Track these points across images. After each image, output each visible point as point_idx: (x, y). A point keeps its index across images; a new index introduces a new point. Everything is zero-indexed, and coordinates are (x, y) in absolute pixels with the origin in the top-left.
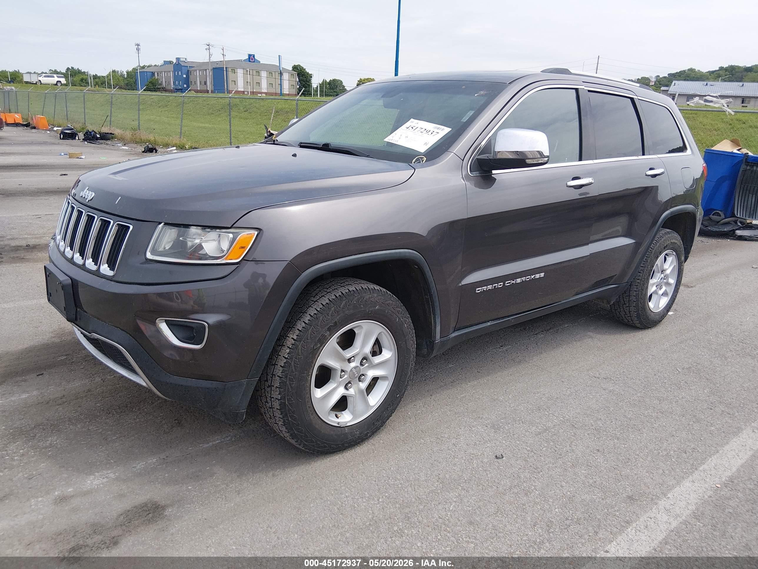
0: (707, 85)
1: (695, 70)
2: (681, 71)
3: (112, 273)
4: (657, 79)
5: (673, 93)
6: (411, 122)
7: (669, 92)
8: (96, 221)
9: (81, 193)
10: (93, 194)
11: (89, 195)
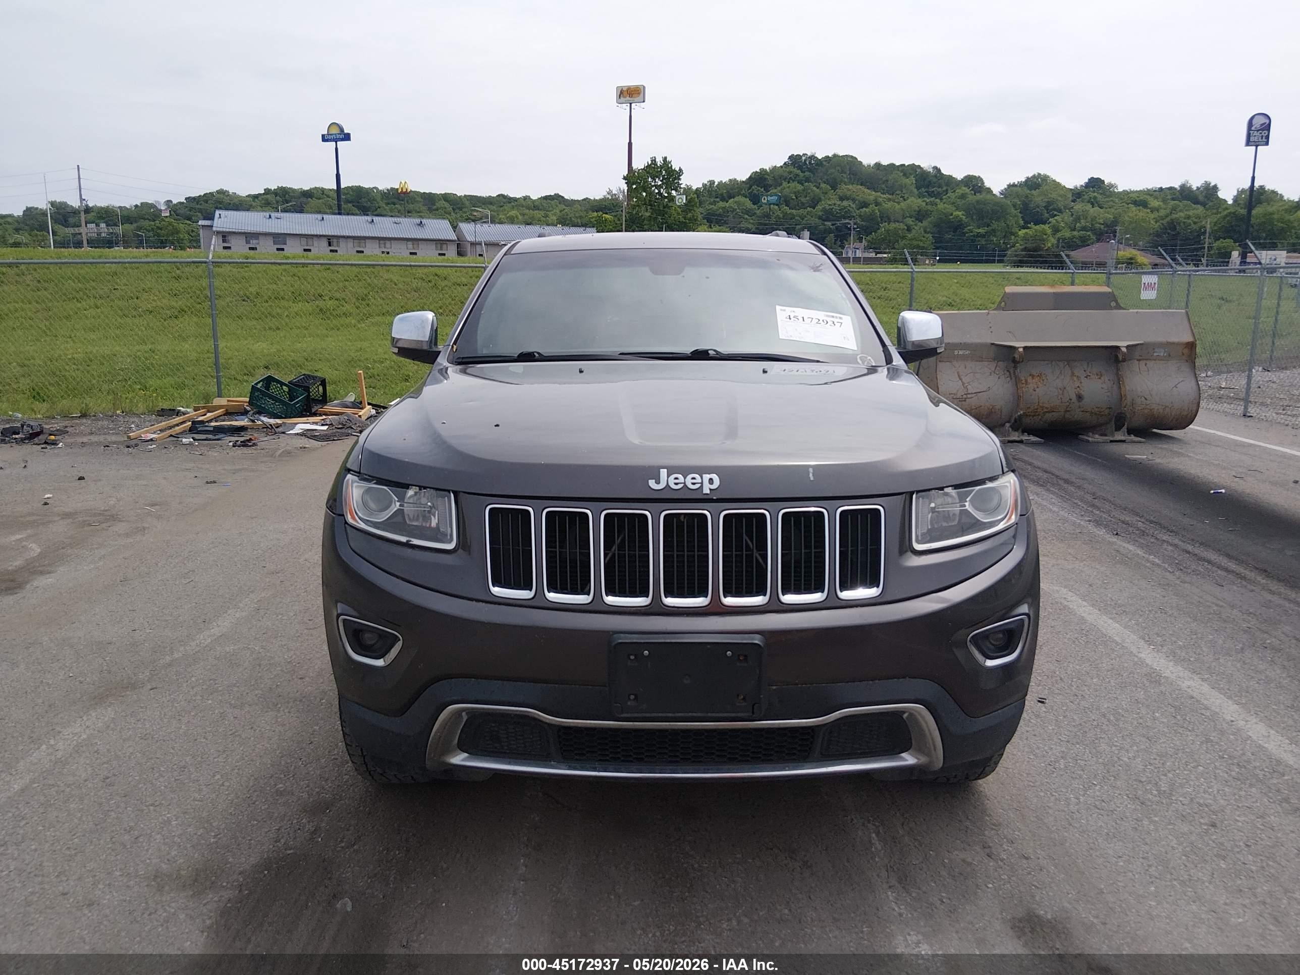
0: (270, 217)
1: (228, 192)
2: (206, 194)
3: (871, 592)
4: (169, 207)
5: (221, 230)
6: (781, 310)
7: (214, 229)
8: (774, 520)
9: (652, 483)
10: (715, 477)
11: (700, 481)
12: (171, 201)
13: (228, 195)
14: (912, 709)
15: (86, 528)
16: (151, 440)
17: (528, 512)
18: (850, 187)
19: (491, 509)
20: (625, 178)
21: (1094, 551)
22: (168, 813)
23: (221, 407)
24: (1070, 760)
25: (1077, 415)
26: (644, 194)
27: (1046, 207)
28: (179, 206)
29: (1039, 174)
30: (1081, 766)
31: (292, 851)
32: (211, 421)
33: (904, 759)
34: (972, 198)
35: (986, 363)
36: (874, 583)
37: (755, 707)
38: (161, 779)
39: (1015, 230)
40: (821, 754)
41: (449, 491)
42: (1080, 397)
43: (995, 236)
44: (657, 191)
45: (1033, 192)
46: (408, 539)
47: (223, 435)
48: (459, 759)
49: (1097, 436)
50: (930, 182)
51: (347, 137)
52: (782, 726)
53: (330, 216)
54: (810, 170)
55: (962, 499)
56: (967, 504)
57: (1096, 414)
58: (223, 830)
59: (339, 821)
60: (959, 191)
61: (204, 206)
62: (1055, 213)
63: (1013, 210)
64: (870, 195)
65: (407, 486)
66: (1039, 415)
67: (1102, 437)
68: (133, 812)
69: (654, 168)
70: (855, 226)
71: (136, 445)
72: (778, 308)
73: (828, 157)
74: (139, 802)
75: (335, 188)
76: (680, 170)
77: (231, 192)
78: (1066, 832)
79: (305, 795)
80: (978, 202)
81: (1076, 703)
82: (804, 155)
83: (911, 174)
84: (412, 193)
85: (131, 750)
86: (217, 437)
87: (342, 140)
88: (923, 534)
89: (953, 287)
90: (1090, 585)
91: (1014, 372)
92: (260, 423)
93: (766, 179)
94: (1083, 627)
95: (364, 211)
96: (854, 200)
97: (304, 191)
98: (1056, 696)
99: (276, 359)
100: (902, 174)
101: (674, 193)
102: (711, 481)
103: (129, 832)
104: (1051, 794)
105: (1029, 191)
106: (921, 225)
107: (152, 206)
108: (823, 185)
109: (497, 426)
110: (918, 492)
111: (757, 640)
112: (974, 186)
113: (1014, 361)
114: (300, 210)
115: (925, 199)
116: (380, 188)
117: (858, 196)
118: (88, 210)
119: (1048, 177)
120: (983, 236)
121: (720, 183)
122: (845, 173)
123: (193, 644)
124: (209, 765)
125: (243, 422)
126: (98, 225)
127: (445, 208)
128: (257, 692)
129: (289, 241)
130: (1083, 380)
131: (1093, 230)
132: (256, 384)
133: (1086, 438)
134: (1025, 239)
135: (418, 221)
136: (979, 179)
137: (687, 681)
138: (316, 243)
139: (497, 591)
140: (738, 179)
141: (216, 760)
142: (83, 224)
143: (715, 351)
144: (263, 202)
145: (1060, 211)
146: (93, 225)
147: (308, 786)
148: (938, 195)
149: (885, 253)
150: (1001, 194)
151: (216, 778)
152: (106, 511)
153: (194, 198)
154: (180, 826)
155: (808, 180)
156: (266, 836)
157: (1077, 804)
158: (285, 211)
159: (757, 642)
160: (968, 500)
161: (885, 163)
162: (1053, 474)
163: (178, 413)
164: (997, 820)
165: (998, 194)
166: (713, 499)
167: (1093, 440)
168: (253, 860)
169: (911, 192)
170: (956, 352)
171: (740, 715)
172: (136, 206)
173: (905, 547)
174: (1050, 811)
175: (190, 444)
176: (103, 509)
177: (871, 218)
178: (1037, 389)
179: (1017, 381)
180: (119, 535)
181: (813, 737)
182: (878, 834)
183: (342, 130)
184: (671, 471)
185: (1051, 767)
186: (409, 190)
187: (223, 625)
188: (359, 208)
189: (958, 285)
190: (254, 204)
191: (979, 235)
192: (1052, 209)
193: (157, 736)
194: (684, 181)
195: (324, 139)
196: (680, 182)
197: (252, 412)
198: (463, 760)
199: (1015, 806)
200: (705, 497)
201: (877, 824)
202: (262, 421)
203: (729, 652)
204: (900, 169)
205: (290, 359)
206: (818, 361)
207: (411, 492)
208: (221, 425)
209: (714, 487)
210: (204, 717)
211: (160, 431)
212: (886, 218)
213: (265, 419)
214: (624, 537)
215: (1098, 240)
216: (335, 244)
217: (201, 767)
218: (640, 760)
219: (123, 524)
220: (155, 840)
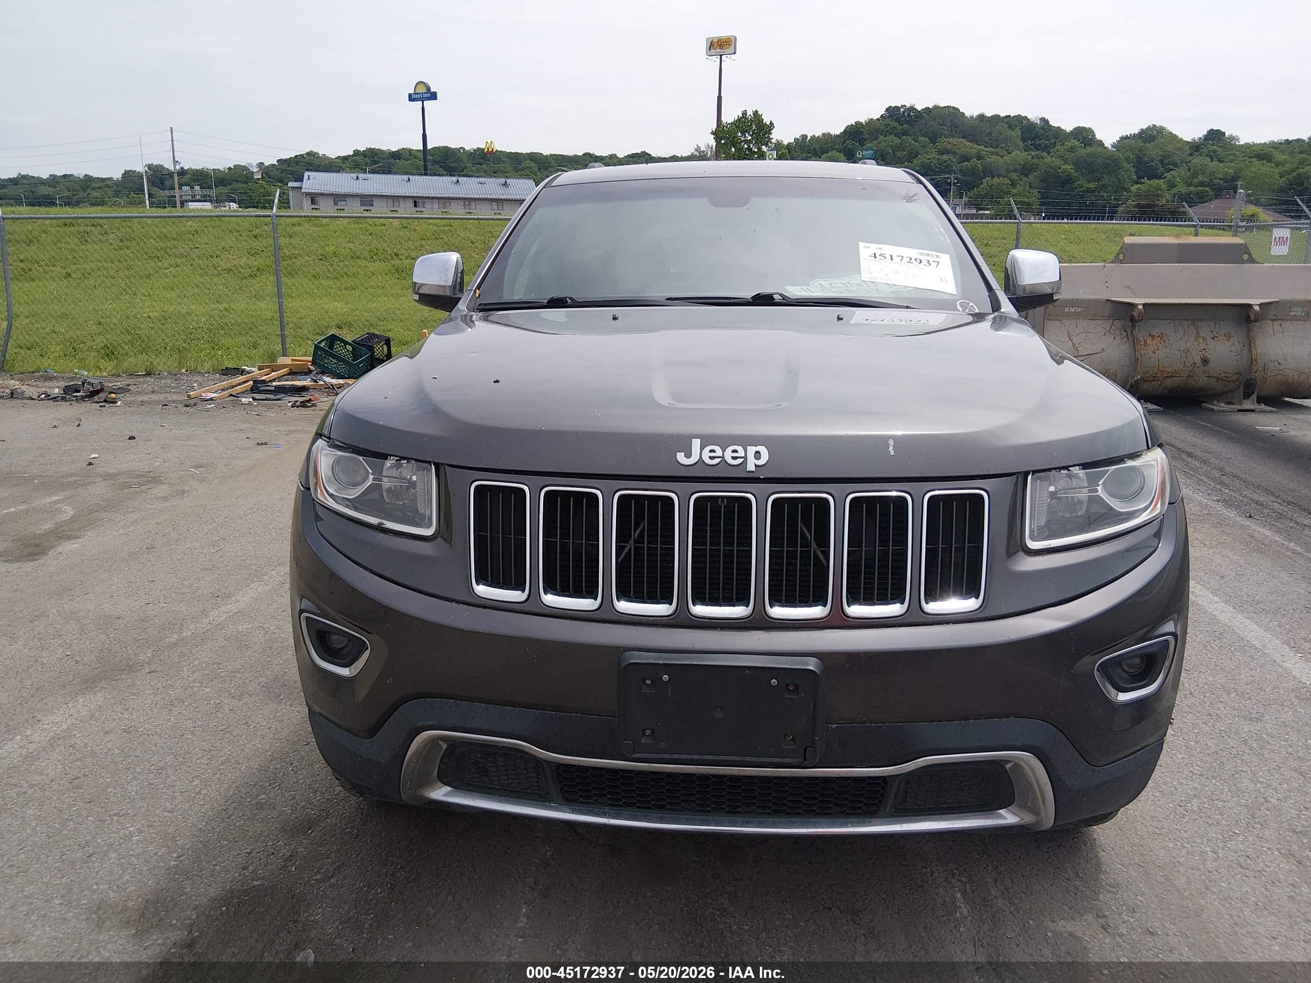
0: (357, 178)
2: (297, 156)
3: (970, 604)
4: (260, 169)
5: (310, 191)
6: (865, 247)
7: (303, 190)
8: (840, 508)
9: (681, 457)
10: (763, 450)
11: (743, 455)
12: (263, 163)
13: (319, 157)
14: (1018, 757)
15: (125, 491)
16: (211, 399)
17: (523, 491)
18: (951, 140)
19: (476, 487)
20: (713, 133)
21: (1224, 537)
22: (131, 827)
23: (284, 366)
24: (1205, 800)
25: (1201, 380)
26: (733, 150)
27: (1162, 162)
28: (271, 169)
29: (1154, 126)
30: (1219, 809)
31: (259, 882)
32: (274, 380)
33: (1001, 817)
34: (1082, 151)
35: (1100, 322)
36: (972, 590)
37: (807, 750)
38: (134, 783)
39: (1127, 185)
40: (895, 808)
41: (430, 463)
42: (1205, 361)
43: (1105, 191)
44: (746, 146)
45: (1148, 145)
46: (380, 520)
47: (283, 395)
48: (441, 793)
49: (1223, 404)
50: (1037, 134)
51: (433, 96)
52: (842, 775)
53: (417, 177)
54: (908, 123)
55: (1093, 482)
56: (1099, 488)
57: (1222, 380)
58: (188, 850)
59: (320, 846)
60: (1068, 144)
61: (294, 168)
62: (1171, 167)
63: (1125, 164)
64: (973, 148)
65: (385, 457)
66: (1158, 380)
67: (1228, 406)
68: (93, 822)
69: (745, 122)
70: (956, 181)
71: (195, 404)
72: (861, 244)
73: (928, 108)
74: (104, 810)
75: (422, 149)
76: (771, 123)
77: (321, 154)
78: (1202, 899)
79: (288, 810)
80: (1088, 155)
81: (1210, 724)
82: (902, 106)
83: (1016, 126)
84: (498, 153)
85: (109, 745)
86: (277, 397)
87: (429, 99)
88: (1040, 528)
89: (1061, 243)
90: (1222, 577)
91: (1132, 333)
92: (322, 383)
93: (862, 132)
94: (1216, 628)
95: (451, 171)
96: (955, 153)
97: (393, 152)
98: (1185, 715)
99: (350, 319)
100: (1007, 126)
101: (764, 148)
102: (758, 455)
103: (84, 847)
104: (1182, 844)
105: (1143, 144)
106: (1027, 180)
107: (245, 168)
108: (922, 139)
109: (497, 381)
110: (1034, 472)
111: (812, 665)
112: (1084, 138)
113: (1132, 320)
114: (387, 171)
115: (1030, 152)
116: (467, 149)
117: (959, 149)
118: (182, 172)
119: (1164, 128)
120: (1093, 191)
121: (813, 137)
122: (946, 125)
123: (206, 621)
124: (189, 767)
125: (306, 382)
126: (192, 188)
127: (531, 168)
128: (261, 680)
129: (376, 202)
130: (1209, 340)
131: (1210, 184)
132: (320, 343)
133: (1212, 407)
134: (1138, 196)
135: (503, 180)
136: (1090, 131)
137: (719, 715)
138: (402, 203)
139: (482, 590)
140: (832, 133)
141: (198, 761)
142: (177, 186)
143: (781, 295)
144: (352, 163)
145: (1176, 165)
146: (188, 188)
147: (293, 798)
148: (1047, 149)
149: (987, 210)
150: (1113, 146)
151: (194, 783)
152: (149, 472)
153: (285, 160)
154: (141, 842)
155: (905, 133)
156: (233, 861)
157: (1215, 860)
158: (373, 172)
159: (811, 668)
160: (1100, 483)
161: (989, 114)
162: (1174, 447)
163: (243, 372)
164: (1114, 879)
165: (1110, 147)
166: (759, 478)
167: (1218, 408)
168: (213, 891)
169: (1017, 145)
170: (1067, 310)
171: (787, 760)
172: (230, 169)
173: (1016, 546)
174: (1182, 869)
175: (250, 404)
176: (146, 470)
177: (973, 172)
178: (1156, 351)
179: (1134, 343)
180: (157, 499)
181: (883, 788)
182: (964, 893)
183: (429, 89)
184: (706, 441)
185: (1181, 809)
186: (495, 150)
187: (244, 599)
188: (445, 169)
189: (1066, 241)
190: (344, 166)
191: (1088, 190)
192: (1168, 162)
193: (142, 729)
194: (775, 136)
195: (411, 98)
196: (771, 137)
197: (316, 372)
198: (445, 795)
199: (1137, 861)
200: (750, 475)
201: (964, 880)
202: (324, 382)
203: (774, 680)
204: (1005, 120)
205: (363, 319)
206: (907, 307)
207: (388, 463)
208: (283, 385)
209: (761, 462)
210: (197, 708)
211: (222, 390)
212: (989, 172)
213: (328, 380)
214: (644, 527)
215: (1217, 197)
216: (421, 204)
217: (181, 769)
218: (662, 807)
219: (163, 486)
220: (109, 859)
